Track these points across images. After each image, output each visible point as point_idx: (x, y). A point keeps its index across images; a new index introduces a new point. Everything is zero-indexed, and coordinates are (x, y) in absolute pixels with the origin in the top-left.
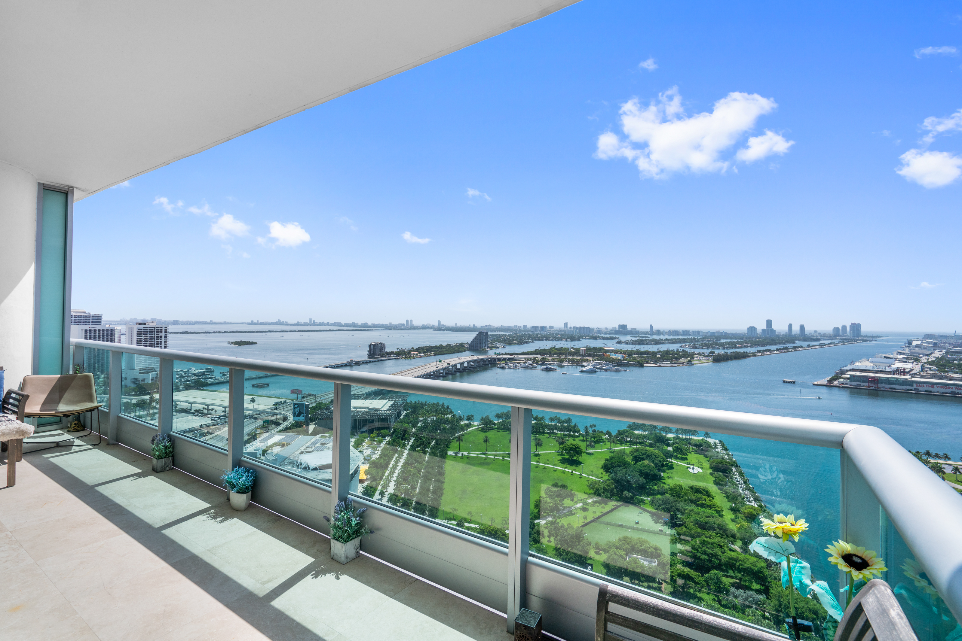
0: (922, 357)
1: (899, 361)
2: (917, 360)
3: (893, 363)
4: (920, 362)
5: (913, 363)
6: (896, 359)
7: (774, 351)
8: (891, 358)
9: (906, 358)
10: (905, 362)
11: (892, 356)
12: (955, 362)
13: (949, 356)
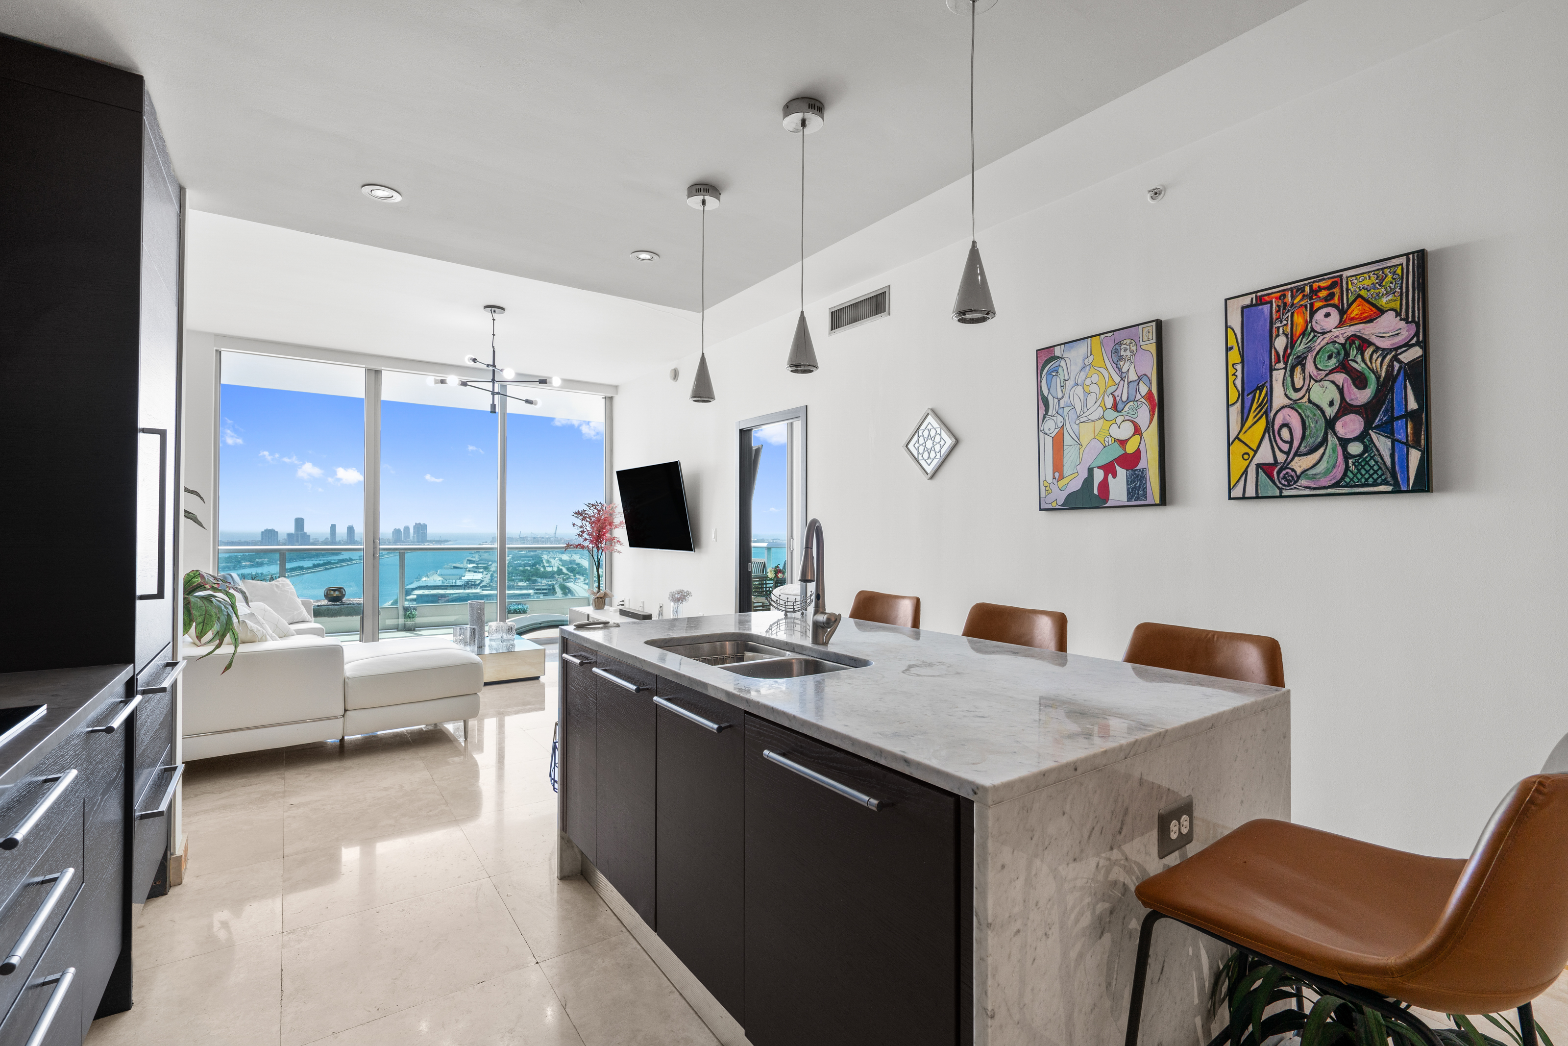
0: (491, 565)
1: (469, 571)
2: (486, 568)
3: (463, 575)
4: (489, 571)
5: (482, 572)
6: (466, 569)
7: (309, 568)
8: (461, 568)
9: (477, 567)
10: (475, 572)
11: (461, 566)
12: (521, 568)
13: (516, 562)
